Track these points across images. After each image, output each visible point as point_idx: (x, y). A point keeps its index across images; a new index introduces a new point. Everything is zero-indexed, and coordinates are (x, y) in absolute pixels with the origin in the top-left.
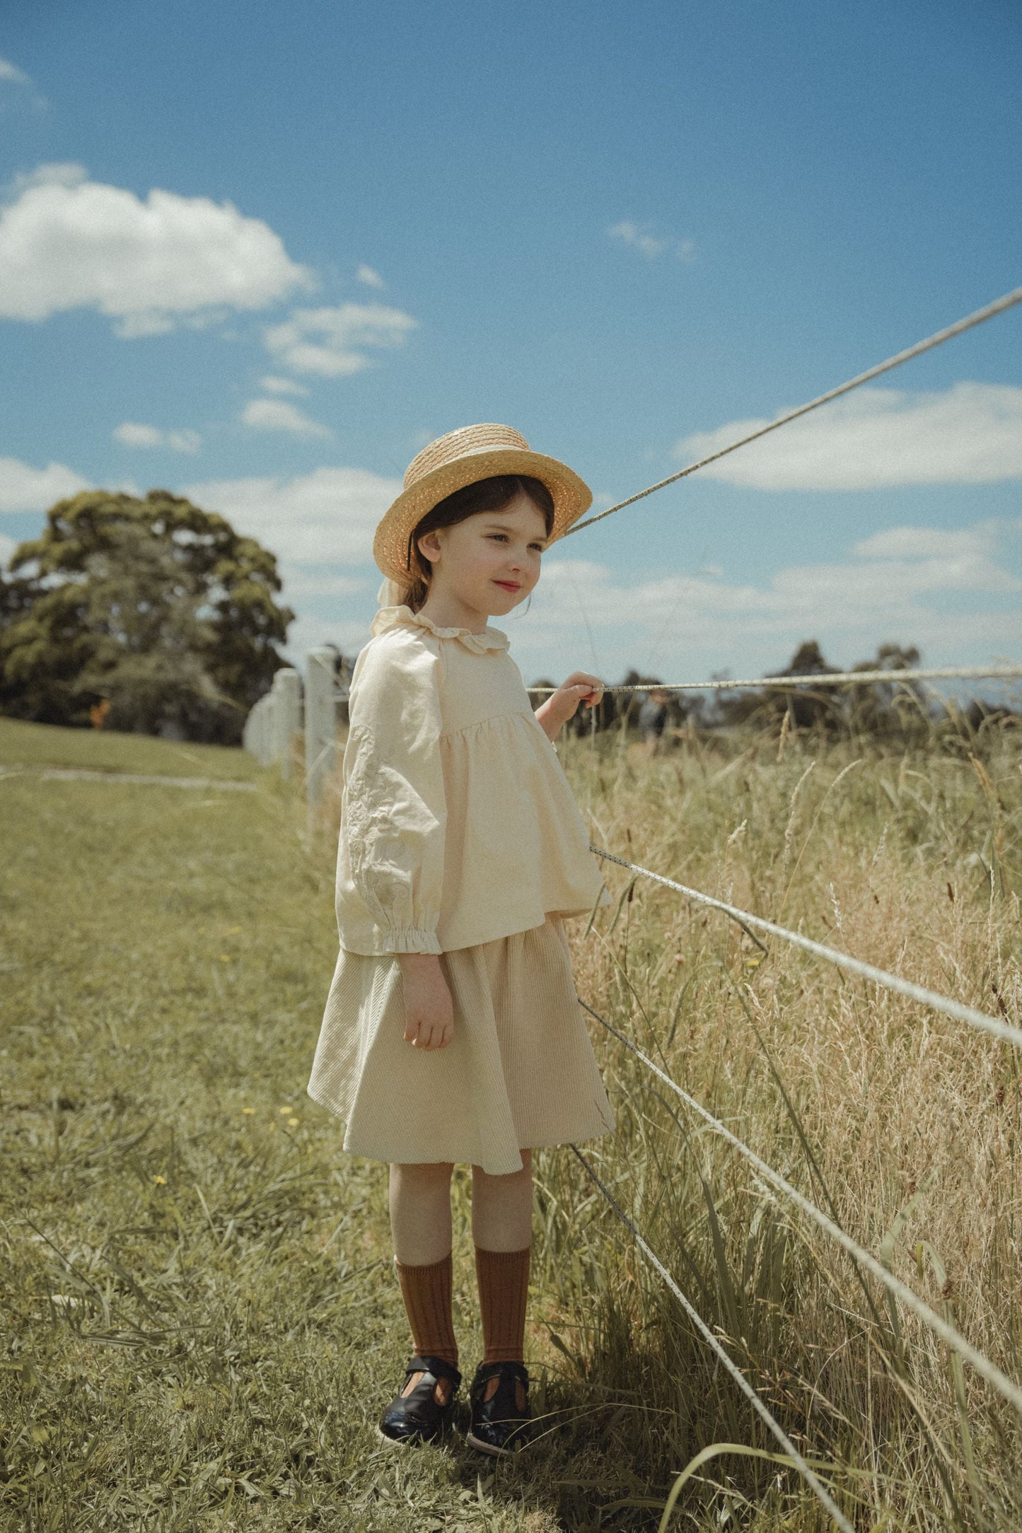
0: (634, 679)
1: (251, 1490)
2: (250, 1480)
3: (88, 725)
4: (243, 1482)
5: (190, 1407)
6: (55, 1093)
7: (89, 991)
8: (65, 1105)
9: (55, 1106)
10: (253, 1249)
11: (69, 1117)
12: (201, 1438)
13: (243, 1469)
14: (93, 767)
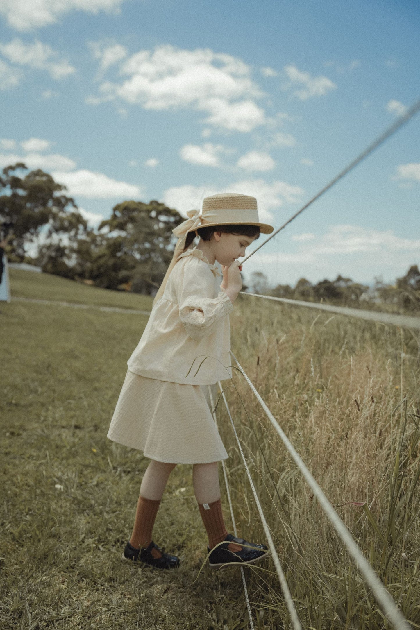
0: (340, 279)
1: (102, 549)
2: (102, 546)
3: (123, 290)
4: (100, 546)
5: (89, 523)
6: (73, 422)
7: (96, 389)
8: (77, 427)
9: (73, 427)
10: (126, 478)
11: (77, 431)
12: (90, 533)
13: (101, 543)
14: (120, 307)
